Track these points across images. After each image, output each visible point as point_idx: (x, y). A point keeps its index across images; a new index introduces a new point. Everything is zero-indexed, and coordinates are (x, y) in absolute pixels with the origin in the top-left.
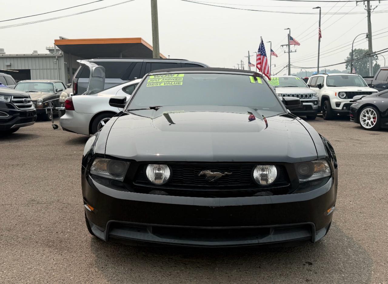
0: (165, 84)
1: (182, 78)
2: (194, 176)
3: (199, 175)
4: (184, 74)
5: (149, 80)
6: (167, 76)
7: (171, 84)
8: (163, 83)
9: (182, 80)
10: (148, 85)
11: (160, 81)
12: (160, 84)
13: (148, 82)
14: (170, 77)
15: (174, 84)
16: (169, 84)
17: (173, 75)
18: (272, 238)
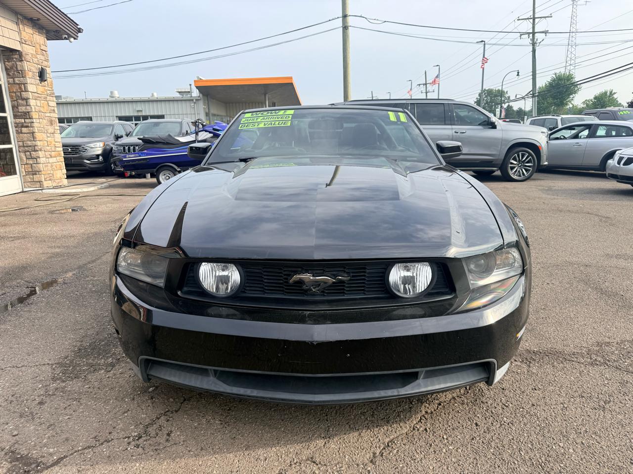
0: (265, 125)
1: (291, 116)
2: (282, 282)
3: (291, 281)
4: (293, 111)
5: (244, 120)
6: (268, 113)
7: (274, 125)
8: (263, 123)
9: (290, 119)
10: (241, 127)
11: (259, 120)
12: (259, 124)
13: (242, 122)
14: (274, 114)
15: (278, 124)
16: (271, 125)
17: (277, 111)
18: (422, 384)
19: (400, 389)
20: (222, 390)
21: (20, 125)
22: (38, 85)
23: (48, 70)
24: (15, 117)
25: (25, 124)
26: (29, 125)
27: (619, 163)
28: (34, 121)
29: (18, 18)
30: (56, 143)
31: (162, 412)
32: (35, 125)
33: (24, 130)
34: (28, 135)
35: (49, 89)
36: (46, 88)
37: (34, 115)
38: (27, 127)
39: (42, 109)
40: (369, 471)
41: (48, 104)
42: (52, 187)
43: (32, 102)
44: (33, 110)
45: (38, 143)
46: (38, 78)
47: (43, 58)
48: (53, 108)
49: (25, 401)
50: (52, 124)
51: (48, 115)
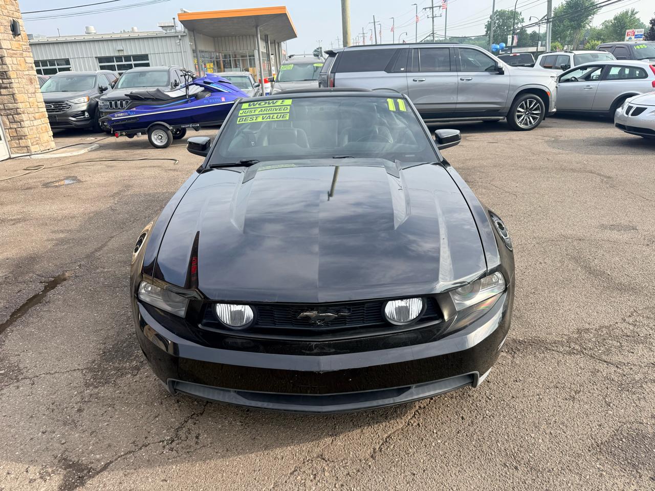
0: (263, 119)
1: (289, 107)
3: (299, 318)
4: (291, 100)
5: (241, 112)
6: (266, 103)
7: (272, 118)
8: (261, 116)
9: (288, 111)
10: (239, 121)
11: (257, 113)
12: (257, 118)
13: (240, 115)
14: (271, 105)
15: (277, 118)
16: (270, 118)
17: (275, 101)
18: (414, 392)
19: (395, 398)
20: (241, 403)
22: (12, 40)
23: (21, 22)
25: (3, 85)
26: (8, 85)
27: (627, 113)
28: (13, 81)
30: (39, 104)
31: (189, 415)
32: (14, 85)
33: (3, 91)
34: (8, 97)
35: (24, 43)
36: (21, 43)
37: (12, 74)
38: (6, 88)
39: (19, 68)
40: (370, 465)
41: (25, 60)
42: (40, 152)
43: (8, 60)
44: (10, 69)
45: (20, 105)
46: (11, 32)
47: (12, 8)
48: (30, 65)
49: (65, 409)
50: (32, 83)
51: (27, 73)
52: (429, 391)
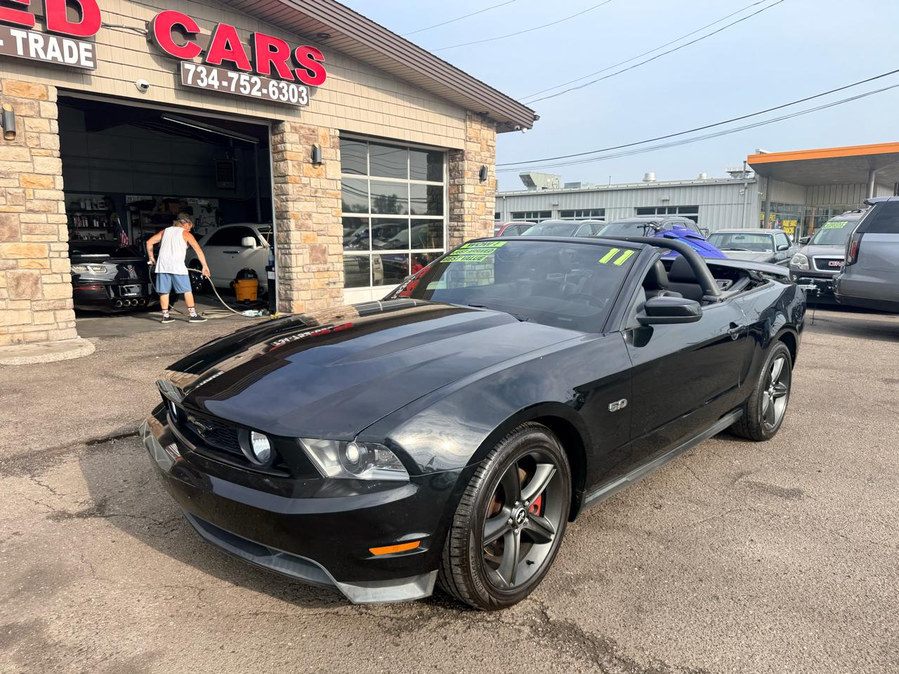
21: (453, 228)
22: (477, 185)
23: (492, 168)
24: (451, 219)
25: (457, 228)
26: (461, 228)
28: (466, 224)
29: (467, 115)
32: (465, 228)
33: (456, 234)
34: (459, 239)
35: (489, 188)
36: (486, 188)
37: (466, 218)
38: (458, 230)
39: (477, 212)
41: (485, 205)
43: (466, 204)
44: (466, 212)
46: (478, 177)
47: (488, 154)
48: (490, 210)
50: (485, 227)
51: (483, 217)
52: (288, 568)
